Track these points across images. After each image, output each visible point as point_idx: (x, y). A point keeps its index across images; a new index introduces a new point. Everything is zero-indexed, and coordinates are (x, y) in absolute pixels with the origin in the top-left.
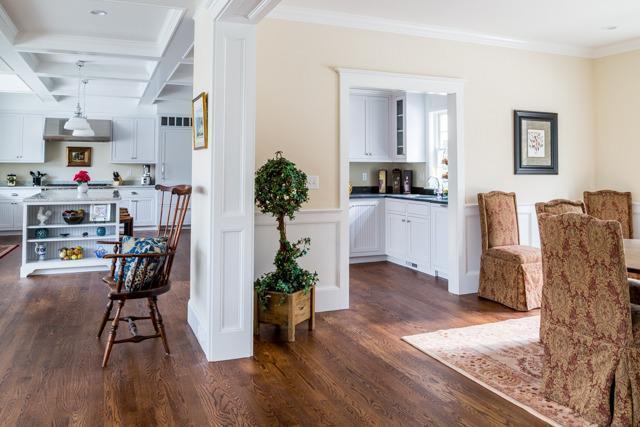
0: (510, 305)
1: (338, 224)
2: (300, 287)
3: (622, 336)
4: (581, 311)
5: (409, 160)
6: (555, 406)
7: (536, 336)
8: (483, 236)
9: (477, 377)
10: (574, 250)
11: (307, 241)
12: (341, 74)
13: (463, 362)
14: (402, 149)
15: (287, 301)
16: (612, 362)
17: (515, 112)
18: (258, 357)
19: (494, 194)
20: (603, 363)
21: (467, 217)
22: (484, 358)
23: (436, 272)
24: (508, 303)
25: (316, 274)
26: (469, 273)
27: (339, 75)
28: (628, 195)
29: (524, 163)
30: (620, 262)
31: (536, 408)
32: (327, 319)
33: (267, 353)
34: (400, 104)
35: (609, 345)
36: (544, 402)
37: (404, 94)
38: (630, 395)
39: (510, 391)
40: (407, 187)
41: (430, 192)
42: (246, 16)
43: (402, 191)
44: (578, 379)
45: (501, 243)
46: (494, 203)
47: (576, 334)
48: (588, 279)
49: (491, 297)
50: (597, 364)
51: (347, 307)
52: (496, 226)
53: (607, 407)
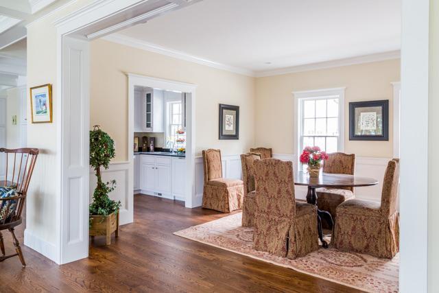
0: (221, 210)
1: (127, 171)
2: (111, 211)
3: (292, 214)
4: (273, 205)
5: (154, 131)
6: (261, 252)
7: (240, 224)
8: (205, 173)
9: (221, 246)
10: (271, 176)
11: (114, 182)
12: (129, 77)
13: (210, 240)
14: (150, 124)
15: (105, 220)
16: (288, 226)
17: (220, 105)
18: (91, 257)
19: (210, 150)
20: (283, 228)
21: (196, 164)
22: (220, 237)
23: (174, 197)
24: (220, 209)
25: (120, 202)
26: (197, 195)
27: (128, 78)
28: (271, 150)
29: (224, 133)
30: (292, 180)
31: (253, 255)
32: (123, 229)
33: (96, 254)
34: (149, 96)
35: (286, 219)
36: (256, 251)
37: (152, 90)
38: (295, 241)
39: (239, 250)
40: (152, 148)
41: (168, 150)
42: (86, 36)
43: (148, 150)
44: (271, 237)
45: (214, 177)
46: (211, 156)
47: (271, 216)
48: (277, 189)
49: (209, 207)
50: (281, 229)
51: (132, 221)
52: (212, 168)
53: (286, 248)
